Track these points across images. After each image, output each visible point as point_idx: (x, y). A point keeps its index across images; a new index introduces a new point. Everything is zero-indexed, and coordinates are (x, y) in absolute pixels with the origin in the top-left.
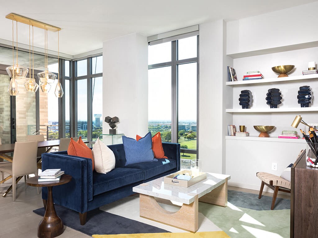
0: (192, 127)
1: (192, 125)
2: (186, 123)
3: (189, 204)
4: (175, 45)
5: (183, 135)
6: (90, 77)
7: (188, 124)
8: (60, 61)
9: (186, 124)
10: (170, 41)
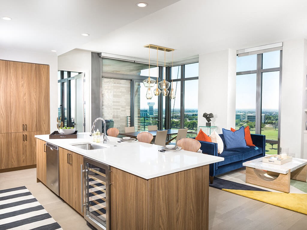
0: (248, 116)
1: (249, 114)
2: (241, 112)
3: (285, 174)
4: (260, 57)
5: (238, 125)
6: (183, 80)
7: (244, 114)
8: (160, 67)
9: (242, 114)
10: (256, 54)
